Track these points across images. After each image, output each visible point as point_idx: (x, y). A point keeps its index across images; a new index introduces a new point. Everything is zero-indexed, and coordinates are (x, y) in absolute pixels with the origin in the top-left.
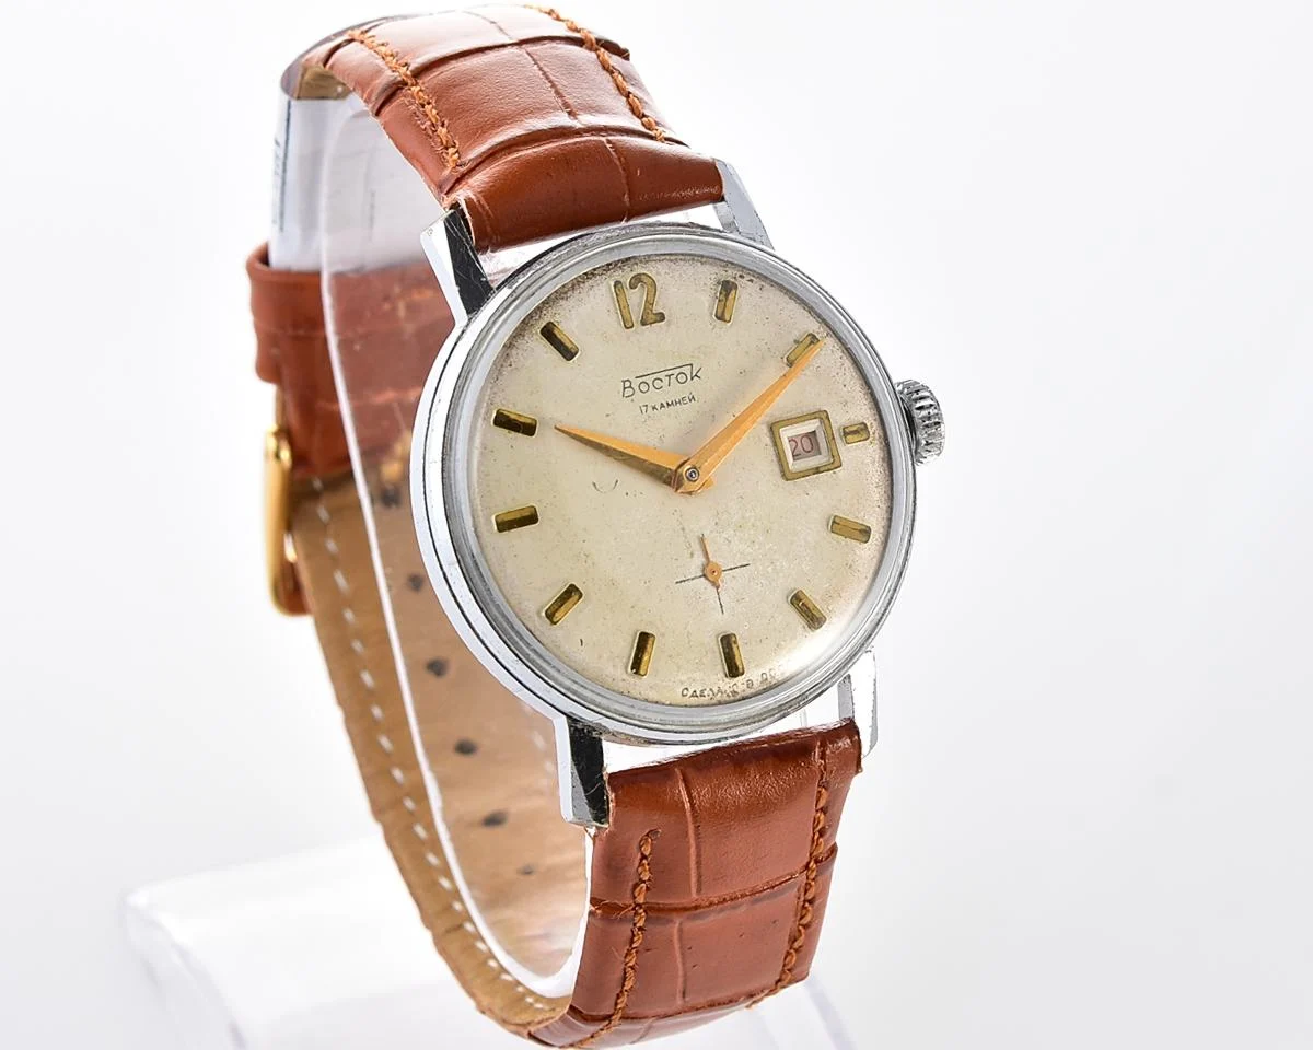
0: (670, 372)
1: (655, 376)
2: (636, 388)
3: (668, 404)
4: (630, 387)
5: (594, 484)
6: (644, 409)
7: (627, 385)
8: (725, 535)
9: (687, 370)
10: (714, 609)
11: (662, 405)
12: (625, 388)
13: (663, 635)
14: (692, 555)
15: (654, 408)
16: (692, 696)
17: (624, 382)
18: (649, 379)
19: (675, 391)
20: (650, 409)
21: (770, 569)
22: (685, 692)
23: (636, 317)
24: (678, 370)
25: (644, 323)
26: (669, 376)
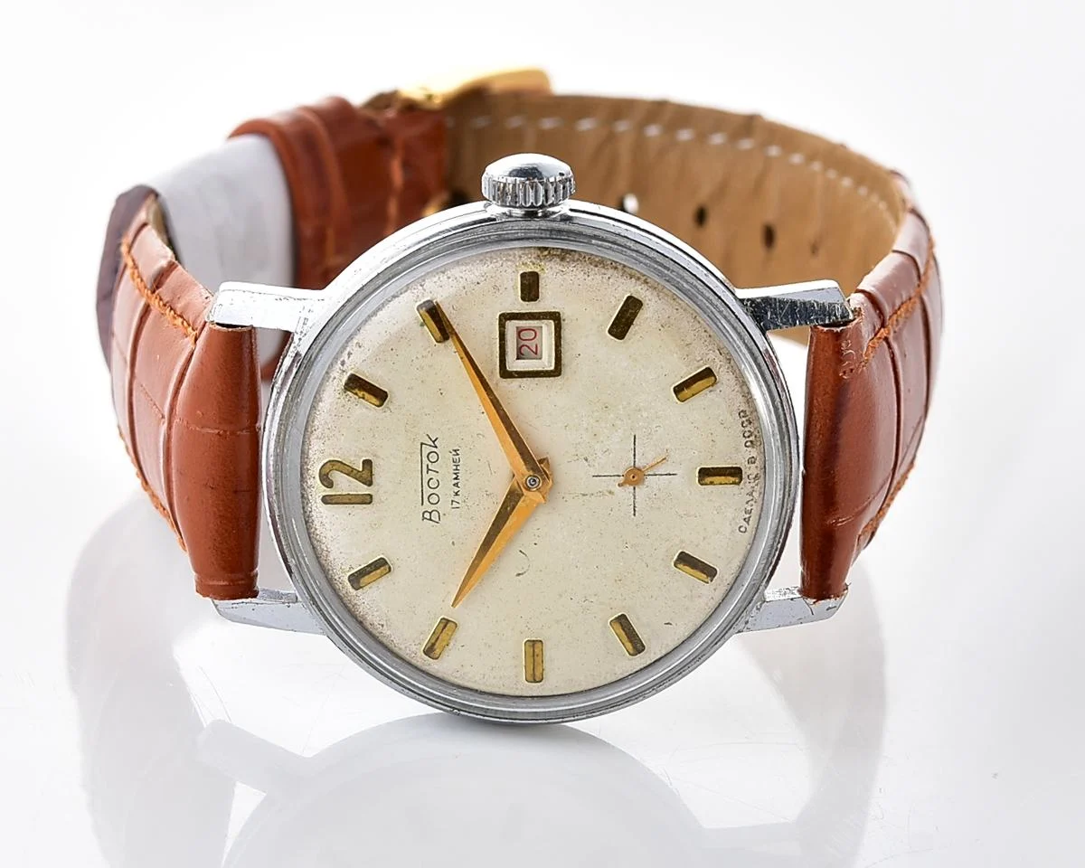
0: (425, 467)
1: (425, 484)
2: (433, 507)
3: (456, 479)
4: (430, 513)
5: (519, 575)
6: (455, 505)
7: (427, 516)
8: (599, 454)
9: (426, 450)
10: (670, 482)
11: (456, 485)
12: (430, 519)
13: (682, 542)
14: (610, 492)
15: (456, 494)
16: (748, 523)
17: (424, 518)
18: (427, 491)
19: (444, 469)
20: (456, 498)
21: (645, 415)
22: (742, 529)
23: (363, 489)
24: (425, 459)
25: (370, 483)
26: (428, 470)
